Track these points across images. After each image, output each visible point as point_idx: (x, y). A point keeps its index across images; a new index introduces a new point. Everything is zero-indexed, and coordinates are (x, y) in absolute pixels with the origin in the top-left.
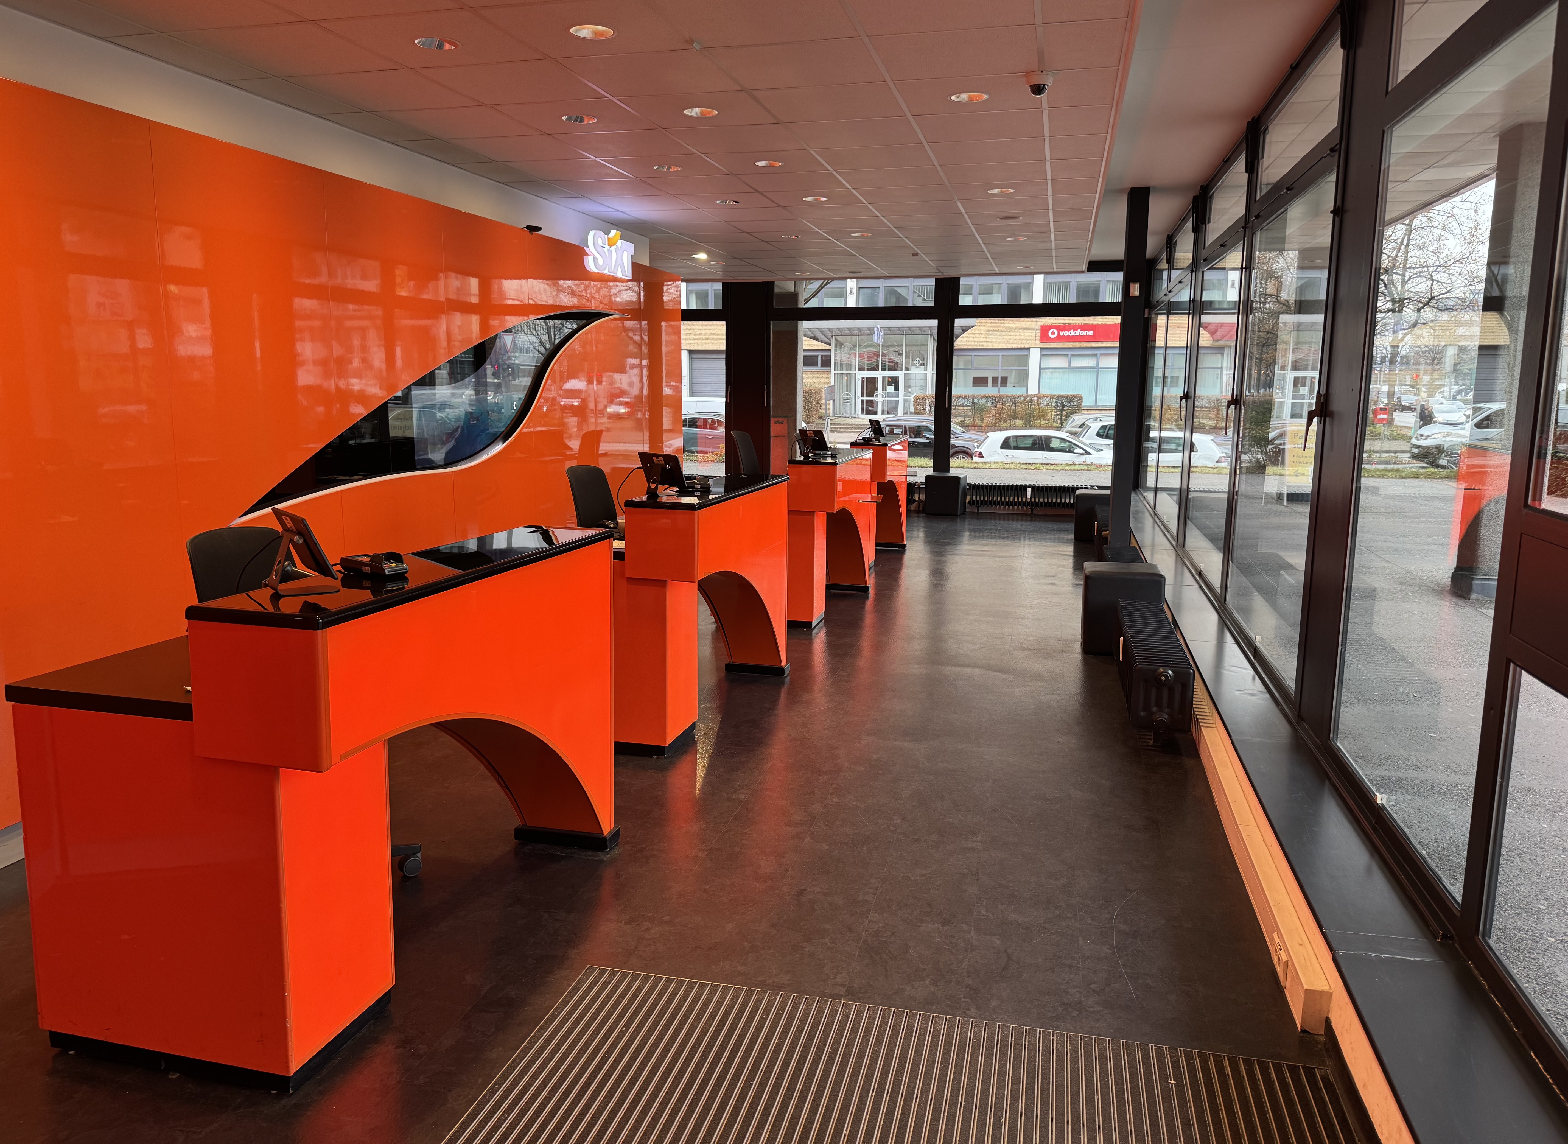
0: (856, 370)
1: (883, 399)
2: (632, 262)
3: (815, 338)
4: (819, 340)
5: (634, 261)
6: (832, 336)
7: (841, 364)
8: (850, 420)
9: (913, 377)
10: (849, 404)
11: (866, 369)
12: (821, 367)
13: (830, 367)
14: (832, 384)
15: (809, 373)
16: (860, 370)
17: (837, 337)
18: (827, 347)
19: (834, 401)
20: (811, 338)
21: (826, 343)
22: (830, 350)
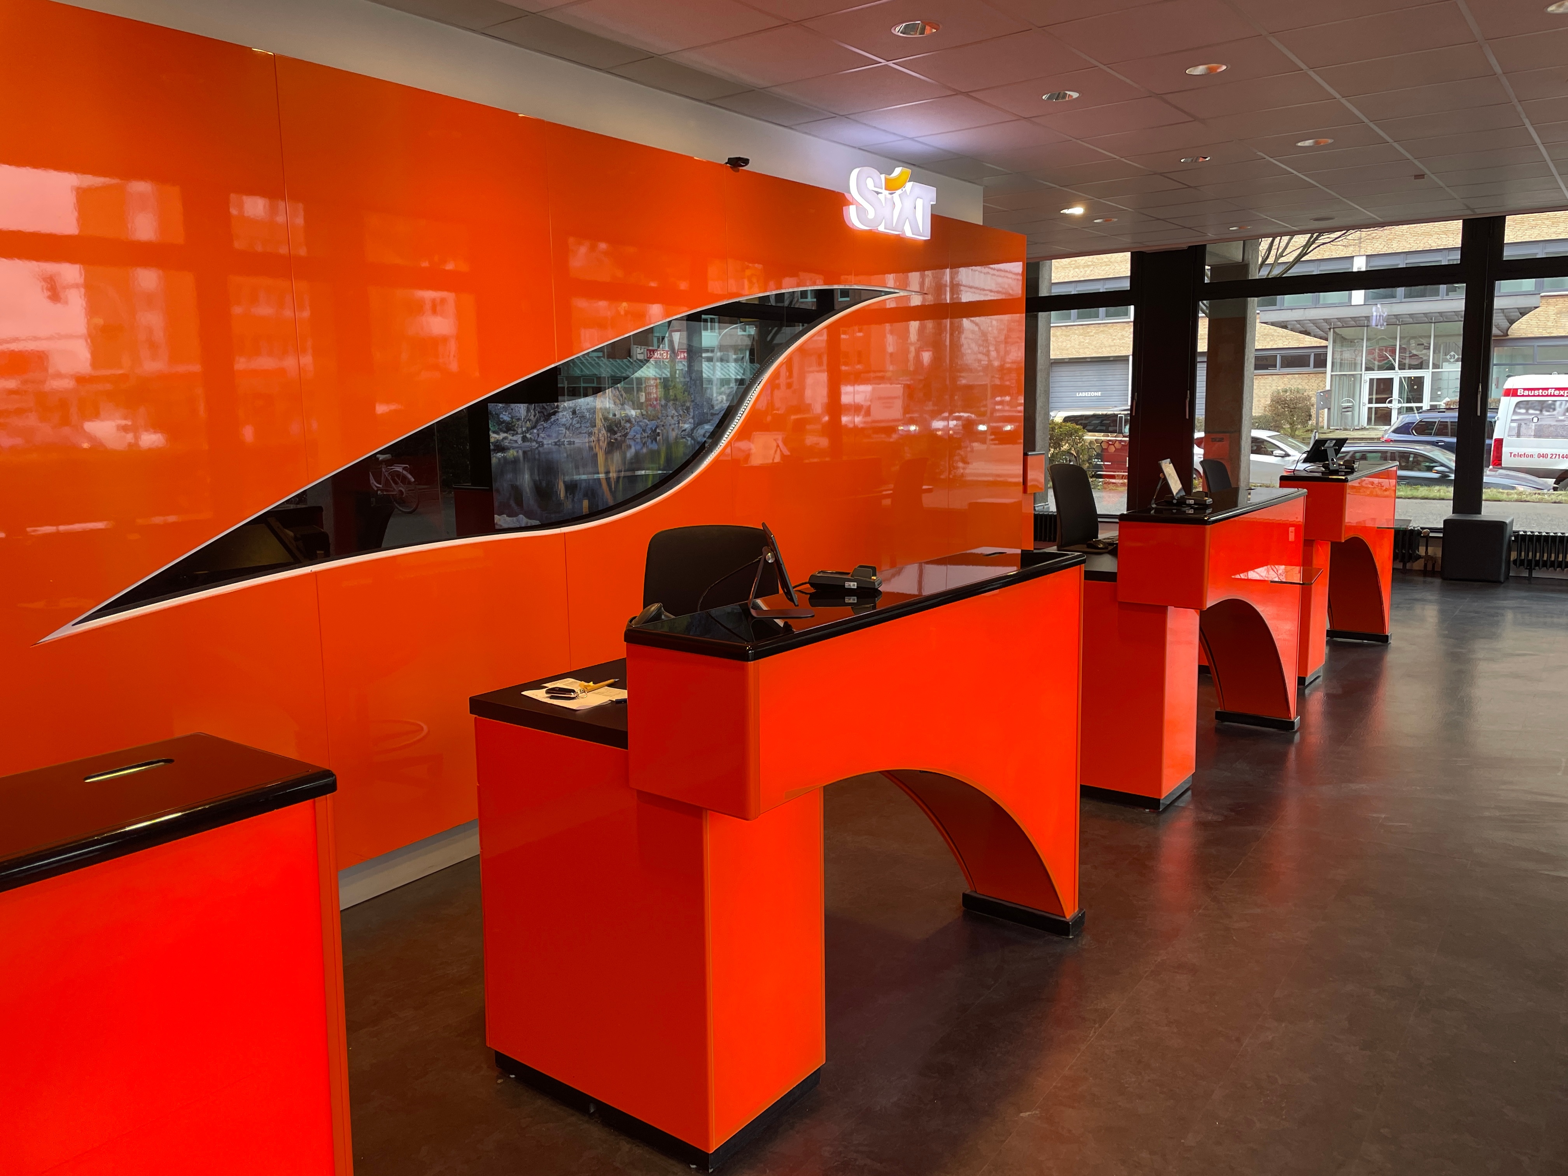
0: (1361, 371)
1: (1400, 405)
2: (932, 214)
3: (1307, 333)
4: (1312, 334)
5: (933, 213)
6: (1330, 329)
7: (1341, 363)
8: (1352, 433)
9: (1445, 376)
10: (1350, 413)
11: (1376, 368)
12: (1314, 367)
13: (1326, 367)
14: (1328, 388)
15: (1297, 376)
16: (1367, 369)
17: (1336, 330)
18: (1324, 343)
19: (1329, 409)
20: (1301, 332)
21: (1321, 338)
22: (1326, 347)
